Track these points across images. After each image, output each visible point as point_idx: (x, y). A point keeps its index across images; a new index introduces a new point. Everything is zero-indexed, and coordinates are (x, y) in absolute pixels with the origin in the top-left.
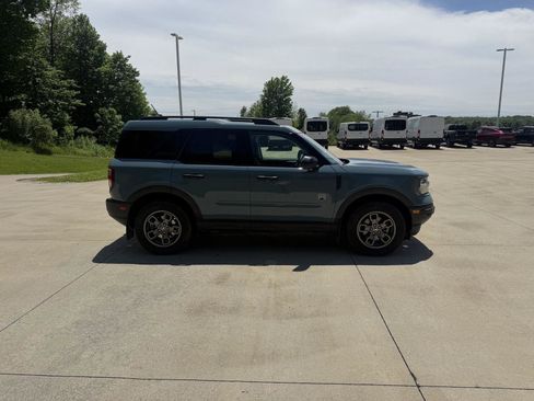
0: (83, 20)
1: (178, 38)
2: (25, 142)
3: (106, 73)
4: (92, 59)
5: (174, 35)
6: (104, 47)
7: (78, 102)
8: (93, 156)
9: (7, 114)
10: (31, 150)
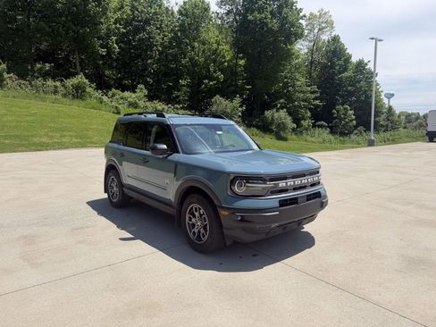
0: (336, 39)
1: (377, 40)
2: (271, 132)
3: (348, 77)
4: (337, 68)
5: (372, 39)
6: (350, 57)
7: (317, 102)
8: (320, 143)
9: (263, 114)
10: (274, 137)
